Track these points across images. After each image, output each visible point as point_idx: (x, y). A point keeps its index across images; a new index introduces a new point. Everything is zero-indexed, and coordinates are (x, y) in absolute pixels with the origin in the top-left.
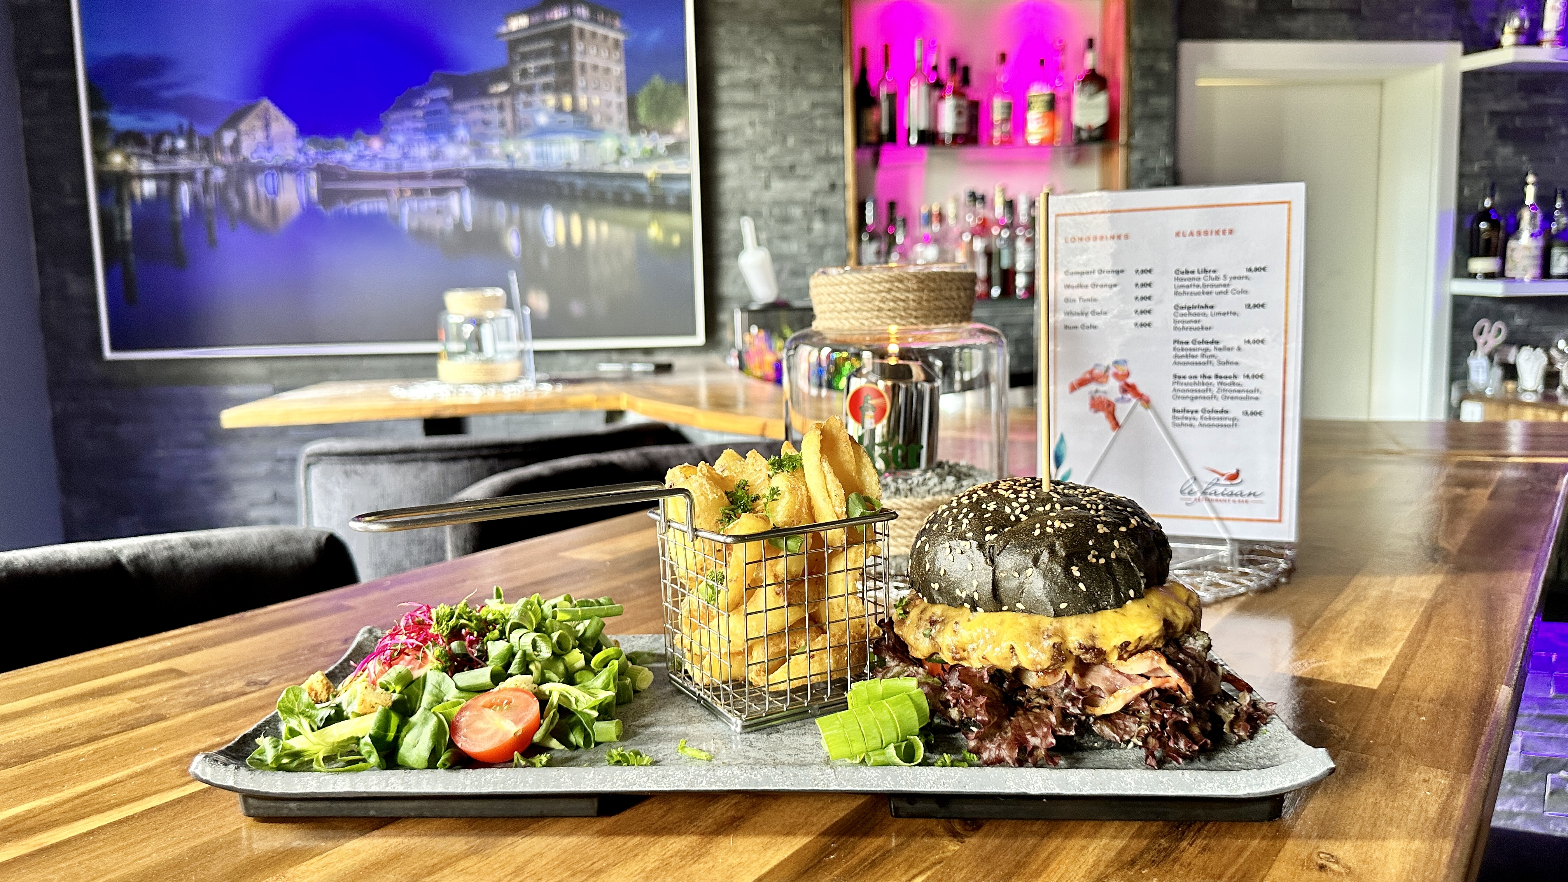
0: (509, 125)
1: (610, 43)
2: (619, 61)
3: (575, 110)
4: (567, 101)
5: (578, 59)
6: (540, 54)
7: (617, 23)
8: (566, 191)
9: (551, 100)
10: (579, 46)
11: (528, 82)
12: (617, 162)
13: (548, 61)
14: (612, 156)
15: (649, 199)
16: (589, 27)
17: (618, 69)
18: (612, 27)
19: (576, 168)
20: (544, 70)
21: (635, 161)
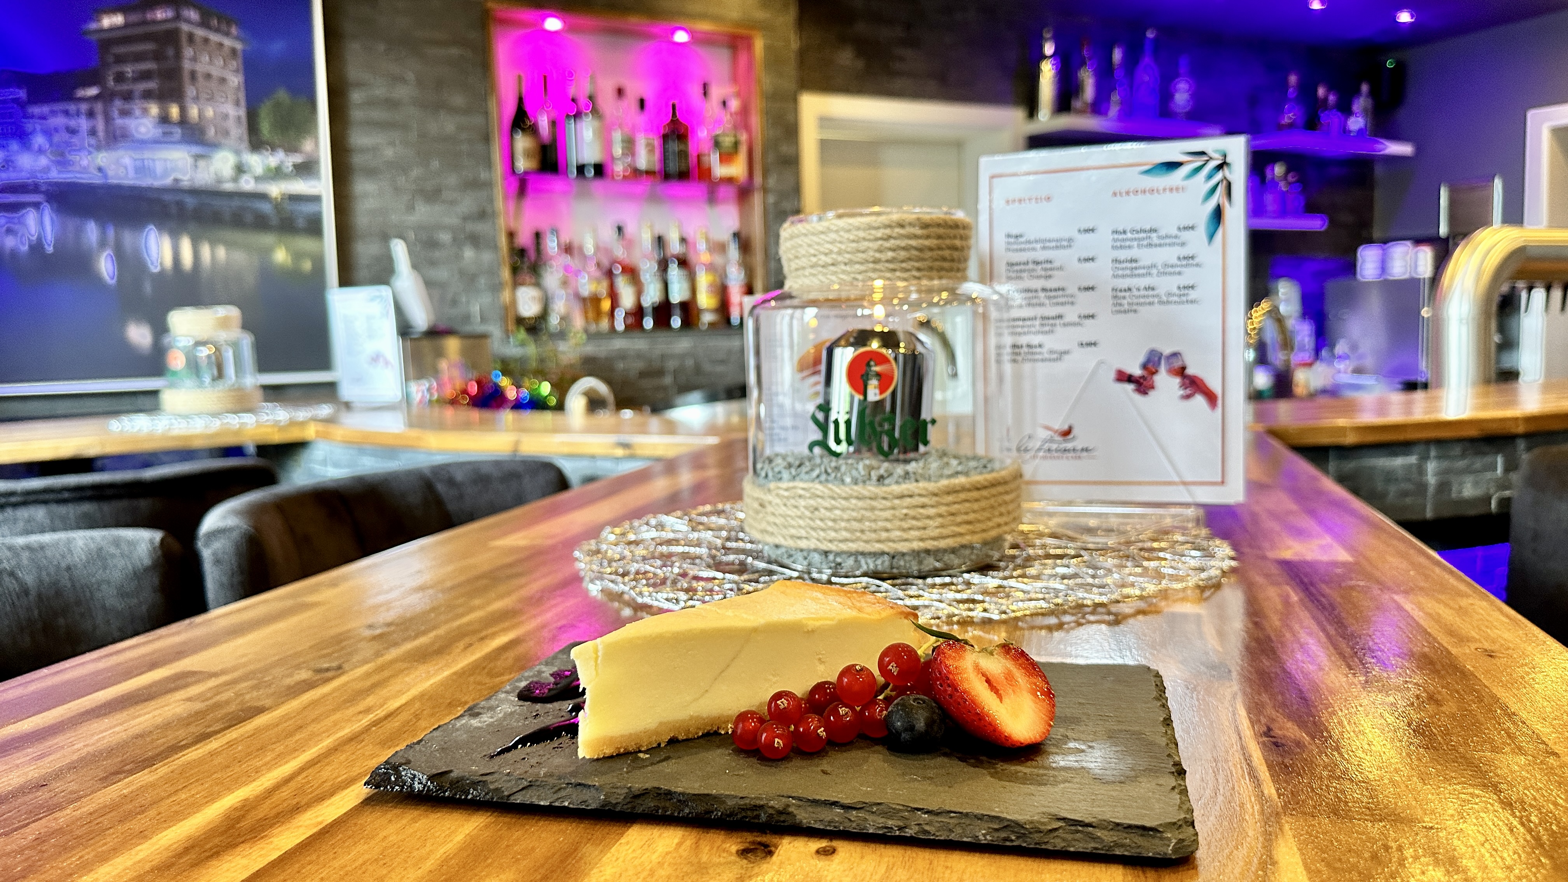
0: (101, 134)
1: (226, 50)
2: (237, 71)
3: (183, 121)
4: (174, 111)
5: (187, 65)
6: (139, 57)
7: (234, 30)
8: (174, 210)
9: (154, 110)
10: (188, 52)
11: (125, 87)
12: (235, 180)
13: (149, 66)
14: (228, 173)
15: (274, 221)
16: (200, 32)
17: (235, 80)
18: (227, 34)
19: (186, 183)
20: (145, 76)
21: (257, 179)
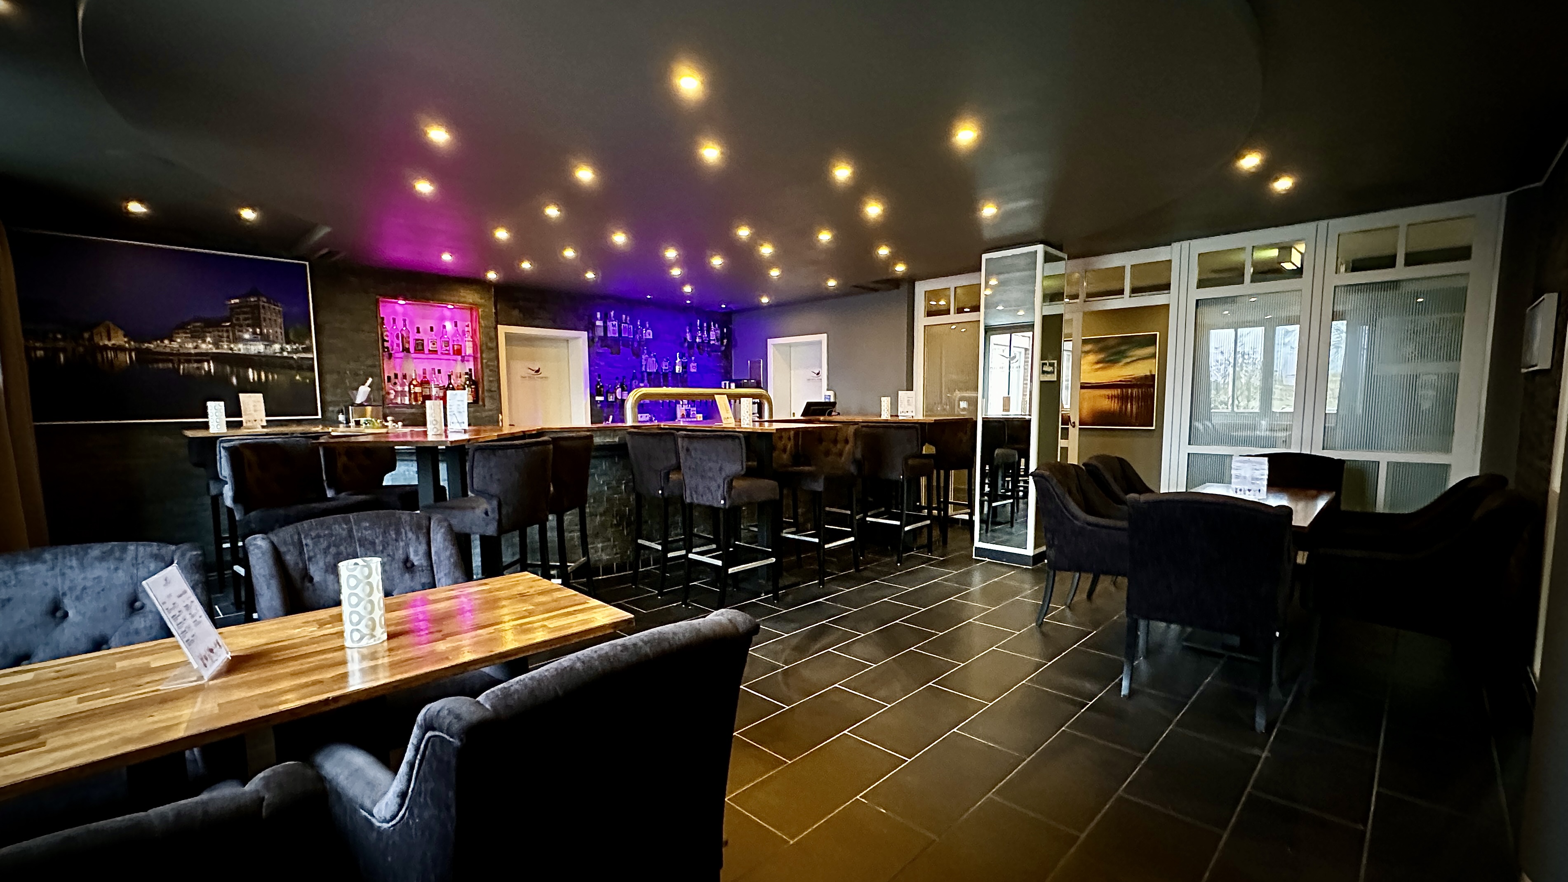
0: (231, 337)
1: (277, 311)
2: (281, 318)
3: (261, 333)
4: (258, 331)
5: (262, 316)
6: (245, 313)
7: (279, 304)
9: (251, 330)
10: (262, 311)
11: (240, 323)
12: (281, 353)
13: (249, 316)
14: (277, 350)
16: (266, 305)
17: (280, 321)
18: (278, 306)
19: (262, 354)
20: (246, 319)
21: (288, 352)
